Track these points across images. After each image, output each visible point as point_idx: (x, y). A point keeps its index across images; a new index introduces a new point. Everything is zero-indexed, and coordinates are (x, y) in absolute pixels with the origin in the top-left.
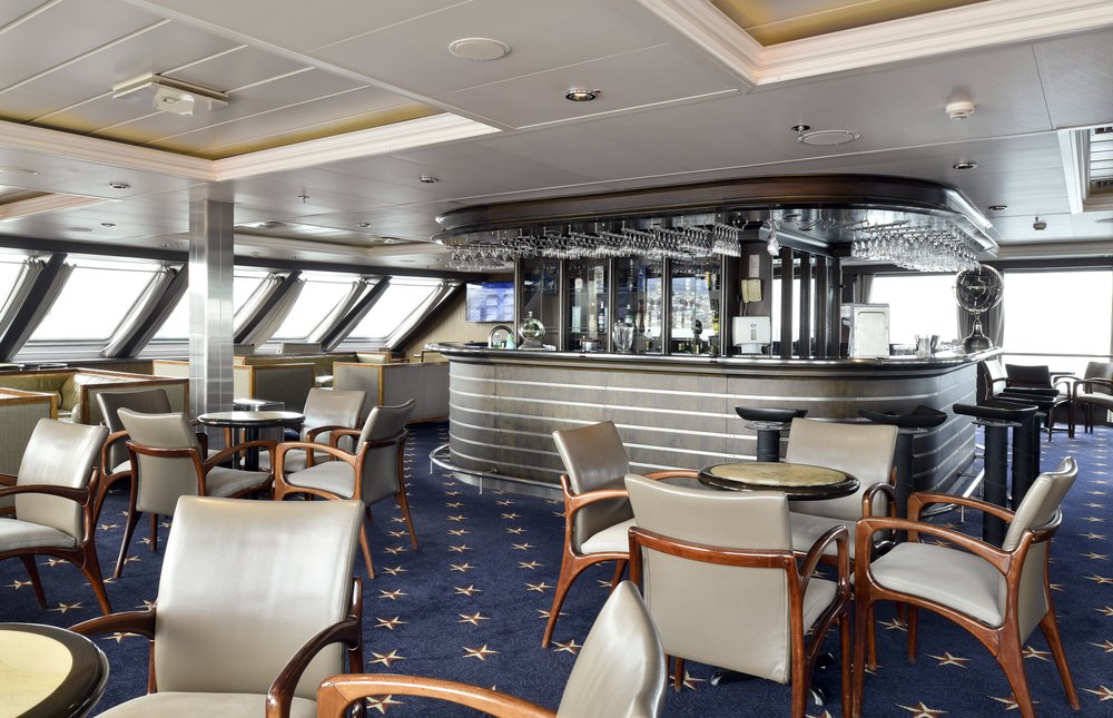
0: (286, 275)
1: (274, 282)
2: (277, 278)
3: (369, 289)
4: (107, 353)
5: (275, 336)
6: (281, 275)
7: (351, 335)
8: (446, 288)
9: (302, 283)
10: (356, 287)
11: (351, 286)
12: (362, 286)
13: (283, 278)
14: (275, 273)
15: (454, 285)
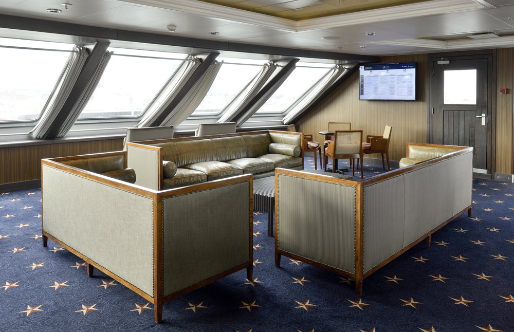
0: (204, 57)
1: (192, 64)
2: (196, 60)
3: (278, 70)
4: (34, 135)
5: (194, 113)
6: (199, 57)
7: (259, 111)
8: (341, 70)
9: (219, 64)
10: (267, 69)
11: (262, 67)
12: (272, 68)
13: (201, 60)
14: (194, 55)
15: (347, 67)
